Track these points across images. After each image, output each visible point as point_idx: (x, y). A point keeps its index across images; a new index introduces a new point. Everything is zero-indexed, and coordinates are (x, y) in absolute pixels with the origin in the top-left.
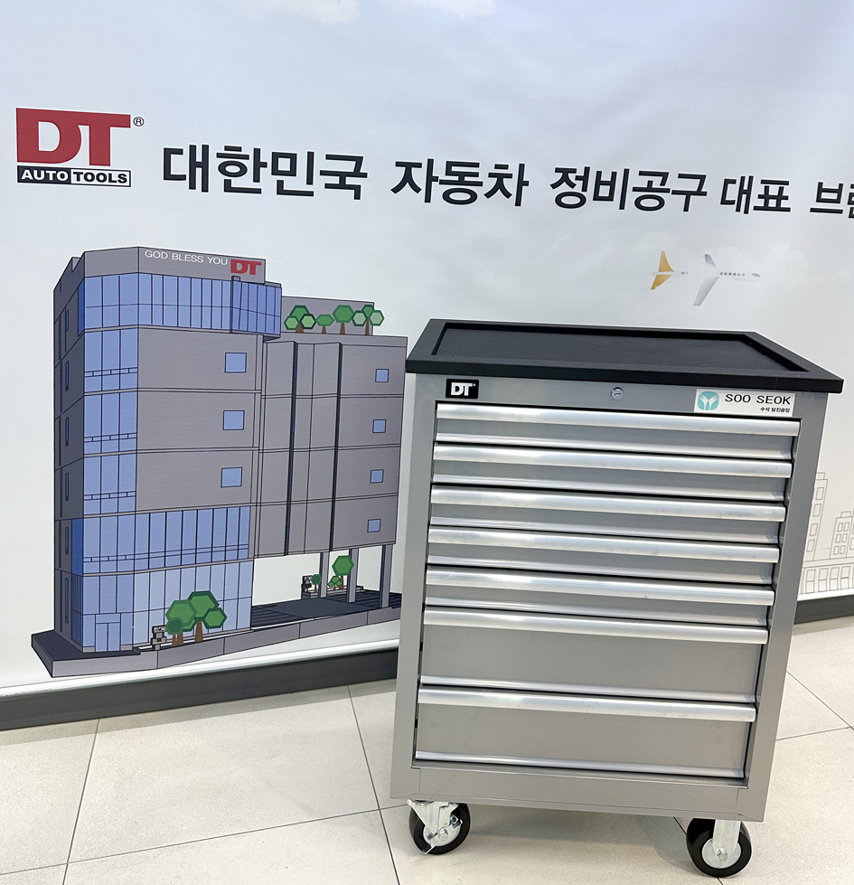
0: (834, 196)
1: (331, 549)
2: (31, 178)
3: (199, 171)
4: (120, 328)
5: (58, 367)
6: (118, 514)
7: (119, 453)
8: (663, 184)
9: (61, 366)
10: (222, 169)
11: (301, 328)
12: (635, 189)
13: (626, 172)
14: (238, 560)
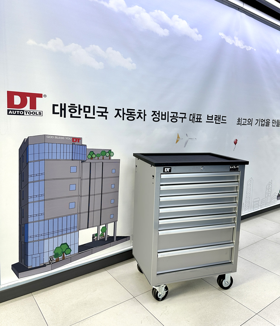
0: (211, 118)
1: (100, 225)
2: (12, 113)
3: (63, 111)
4: (39, 161)
5: (20, 174)
6: (39, 221)
7: (39, 201)
8: (177, 115)
9: (21, 174)
10: (70, 111)
11: (92, 158)
12: (171, 117)
13: (168, 112)
14: (74, 232)
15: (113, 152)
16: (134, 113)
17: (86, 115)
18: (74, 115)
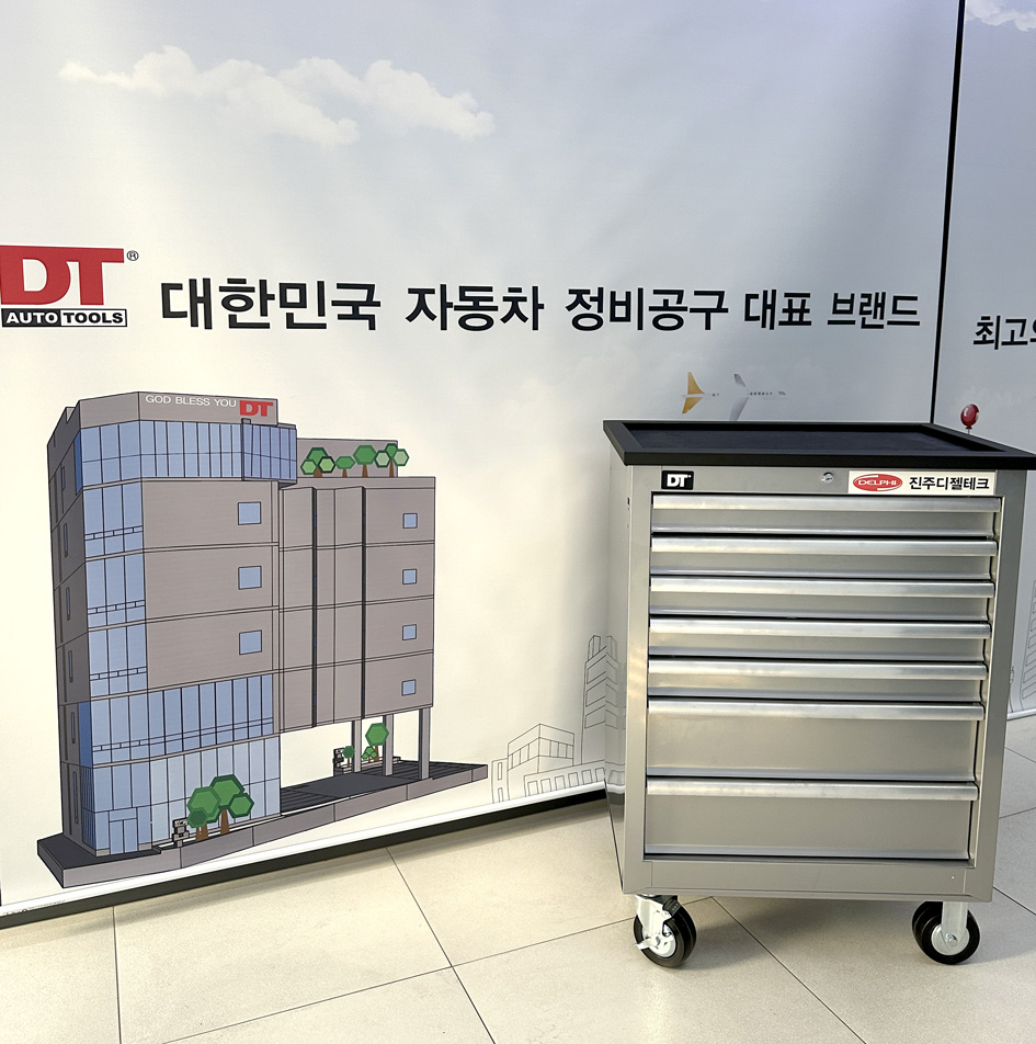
0: (847, 307)
1: (363, 717)
2: (17, 321)
3: (201, 307)
4: (121, 483)
5: (55, 532)
6: (129, 694)
7: (126, 625)
8: (679, 301)
9: (59, 530)
10: (226, 303)
11: (319, 473)
12: (651, 309)
13: (640, 291)
14: (263, 737)
15: (404, 450)
16: (491, 299)
17: (290, 317)
18: (241, 317)
